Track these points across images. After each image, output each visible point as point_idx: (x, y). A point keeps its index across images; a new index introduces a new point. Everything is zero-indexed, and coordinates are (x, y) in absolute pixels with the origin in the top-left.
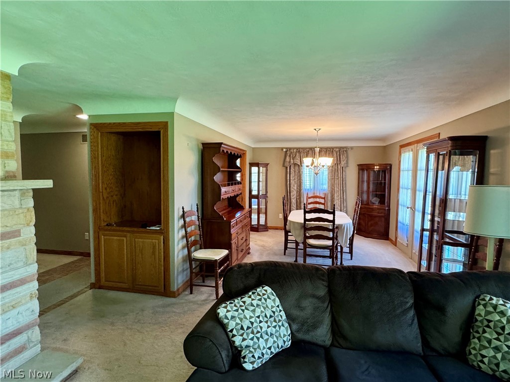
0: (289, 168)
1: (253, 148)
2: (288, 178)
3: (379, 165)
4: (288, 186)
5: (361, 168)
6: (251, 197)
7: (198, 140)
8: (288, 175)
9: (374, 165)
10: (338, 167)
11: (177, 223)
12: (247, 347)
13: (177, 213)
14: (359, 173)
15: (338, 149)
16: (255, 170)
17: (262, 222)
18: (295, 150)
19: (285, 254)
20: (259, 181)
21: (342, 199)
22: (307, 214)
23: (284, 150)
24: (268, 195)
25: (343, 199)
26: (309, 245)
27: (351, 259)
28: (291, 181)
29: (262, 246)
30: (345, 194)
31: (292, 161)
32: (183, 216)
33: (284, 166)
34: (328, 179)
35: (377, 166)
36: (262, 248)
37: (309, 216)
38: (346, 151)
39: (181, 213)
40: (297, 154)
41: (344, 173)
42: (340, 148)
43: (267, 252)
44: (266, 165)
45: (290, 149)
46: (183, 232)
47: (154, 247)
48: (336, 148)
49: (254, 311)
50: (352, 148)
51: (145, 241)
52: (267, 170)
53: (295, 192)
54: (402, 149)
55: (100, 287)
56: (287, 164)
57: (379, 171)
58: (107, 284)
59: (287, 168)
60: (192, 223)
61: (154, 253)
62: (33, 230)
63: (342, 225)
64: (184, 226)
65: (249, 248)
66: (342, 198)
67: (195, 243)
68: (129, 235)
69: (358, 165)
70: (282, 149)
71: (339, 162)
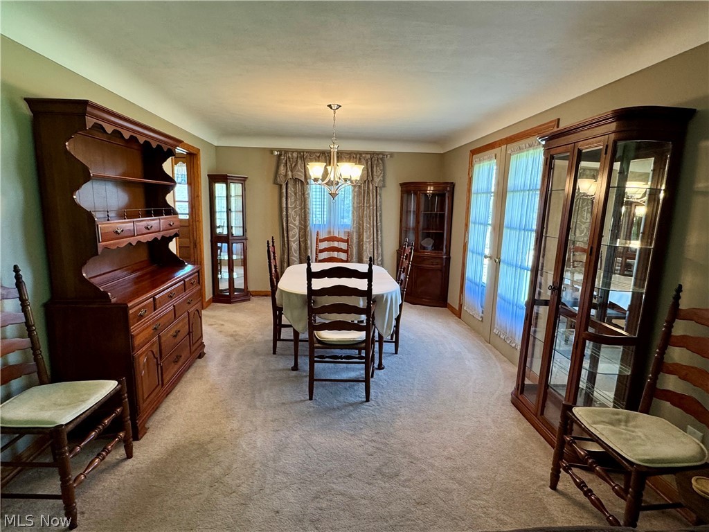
0: (284, 187)
1: (217, 147)
2: (284, 205)
3: (435, 184)
4: (285, 219)
5: (404, 189)
6: (216, 239)
8: (284, 199)
9: (426, 184)
10: (368, 188)
14: (402, 198)
15: (369, 156)
16: (220, 189)
17: (239, 284)
18: (295, 155)
19: (274, 353)
20: (229, 210)
21: (375, 242)
23: (276, 153)
24: (249, 235)
25: (377, 241)
26: (320, 342)
27: (396, 353)
28: (290, 210)
29: (232, 335)
30: (379, 233)
31: (290, 173)
33: (275, 182)
34: (353, 207)
35: (430, 185)
36: (230, 339)
38: (382, 159)
40: (299, 161)
41: (378, 197)
42: (373, 154)
43: (238, 350)
44: (243, 181)
45: (286, 151)
48: (367, 153)
50: (392, 154)
52: (244, 189)
53: (297, 230)
54: (474, 156)
56: (281, 180)
57: (433, 195)
59: (281, 186)
63: (383, 296)
65: (202, 345)
66: (375, 239)
69: (401, 185)
70: (272, 151)
71: (370, 179)
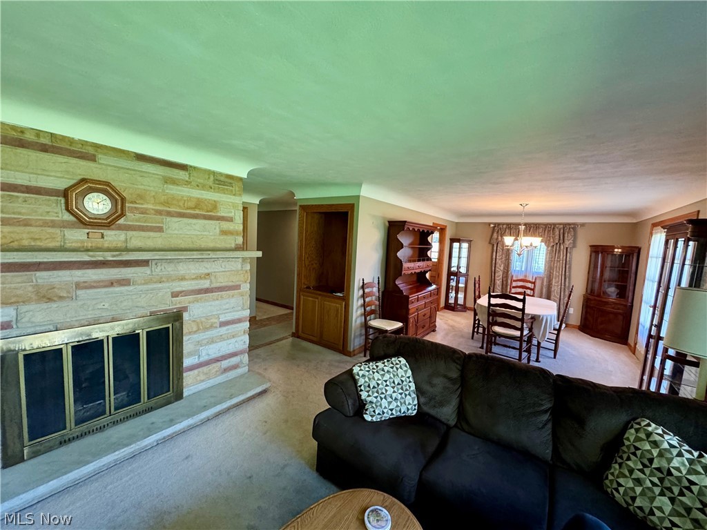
0: (495, 246)
1: (457, 223)
2: (494, 257)
3: (622, 248)
4: (493, 265)
5: (593, 250)
6: (450, 274)
7: (384, 218)
8: (495, 254)
9: (613, 247)
10: (560, 247)
11: (356, 293)
12: (371, 402)
13: (357, 283)
14: (591, 256)
15: (562, 226)
16: (456, 245)
17: (461, 301)
18: (505, 226)
19: (472, 338)
20: (459, 258)
21: (563, 286)
22: (491, 299)
23: (492, 225)
24: (470, 273)
25: (565, 285)
26: (493, 332)
27: (555, 357)
28: (497, 260)
29: (451, 326)
30: (567, 280)
31: (500, 237)
32: (363, 287)
33: (490, 243)
34: (546, 261)
35: (618, 248)
36: (450, 328)
37: (494, 301)
38: (574, 229)
39: (361, 284)
40: (507, 230)
41: (568, 254)
42: (565, 225)
43: (454, 333)
44: (470, 242)
45: (499, 224)
46: (361, 302)
47: (337, 310)
48: (560, 224)
49: (383, 375)
50: (583, 225)
51: (332, 305)
52: (470, 247)
53: (501, 273)
54: (655, 228)
55: (298, 337)
56: (494, 241)
57: (621, 256)
58: (303, 335)
59: (493, 245)
60: (370, 294)
61: (337, 315)
62: (248, 285)
63: (539, 316)
64: (363, 296)
65: (435, 326)
66: (563, 284)
67: (372, 312)
68: (320, 297)
69: (591, 246)
70: (490, 224)
71: (561, 241)
